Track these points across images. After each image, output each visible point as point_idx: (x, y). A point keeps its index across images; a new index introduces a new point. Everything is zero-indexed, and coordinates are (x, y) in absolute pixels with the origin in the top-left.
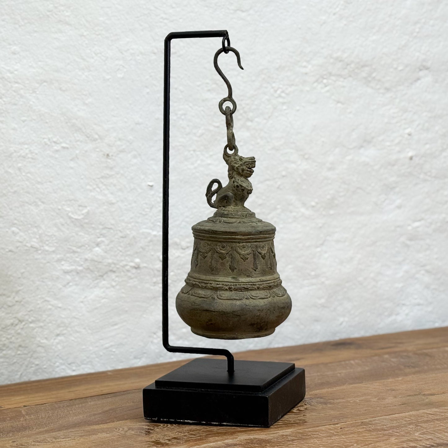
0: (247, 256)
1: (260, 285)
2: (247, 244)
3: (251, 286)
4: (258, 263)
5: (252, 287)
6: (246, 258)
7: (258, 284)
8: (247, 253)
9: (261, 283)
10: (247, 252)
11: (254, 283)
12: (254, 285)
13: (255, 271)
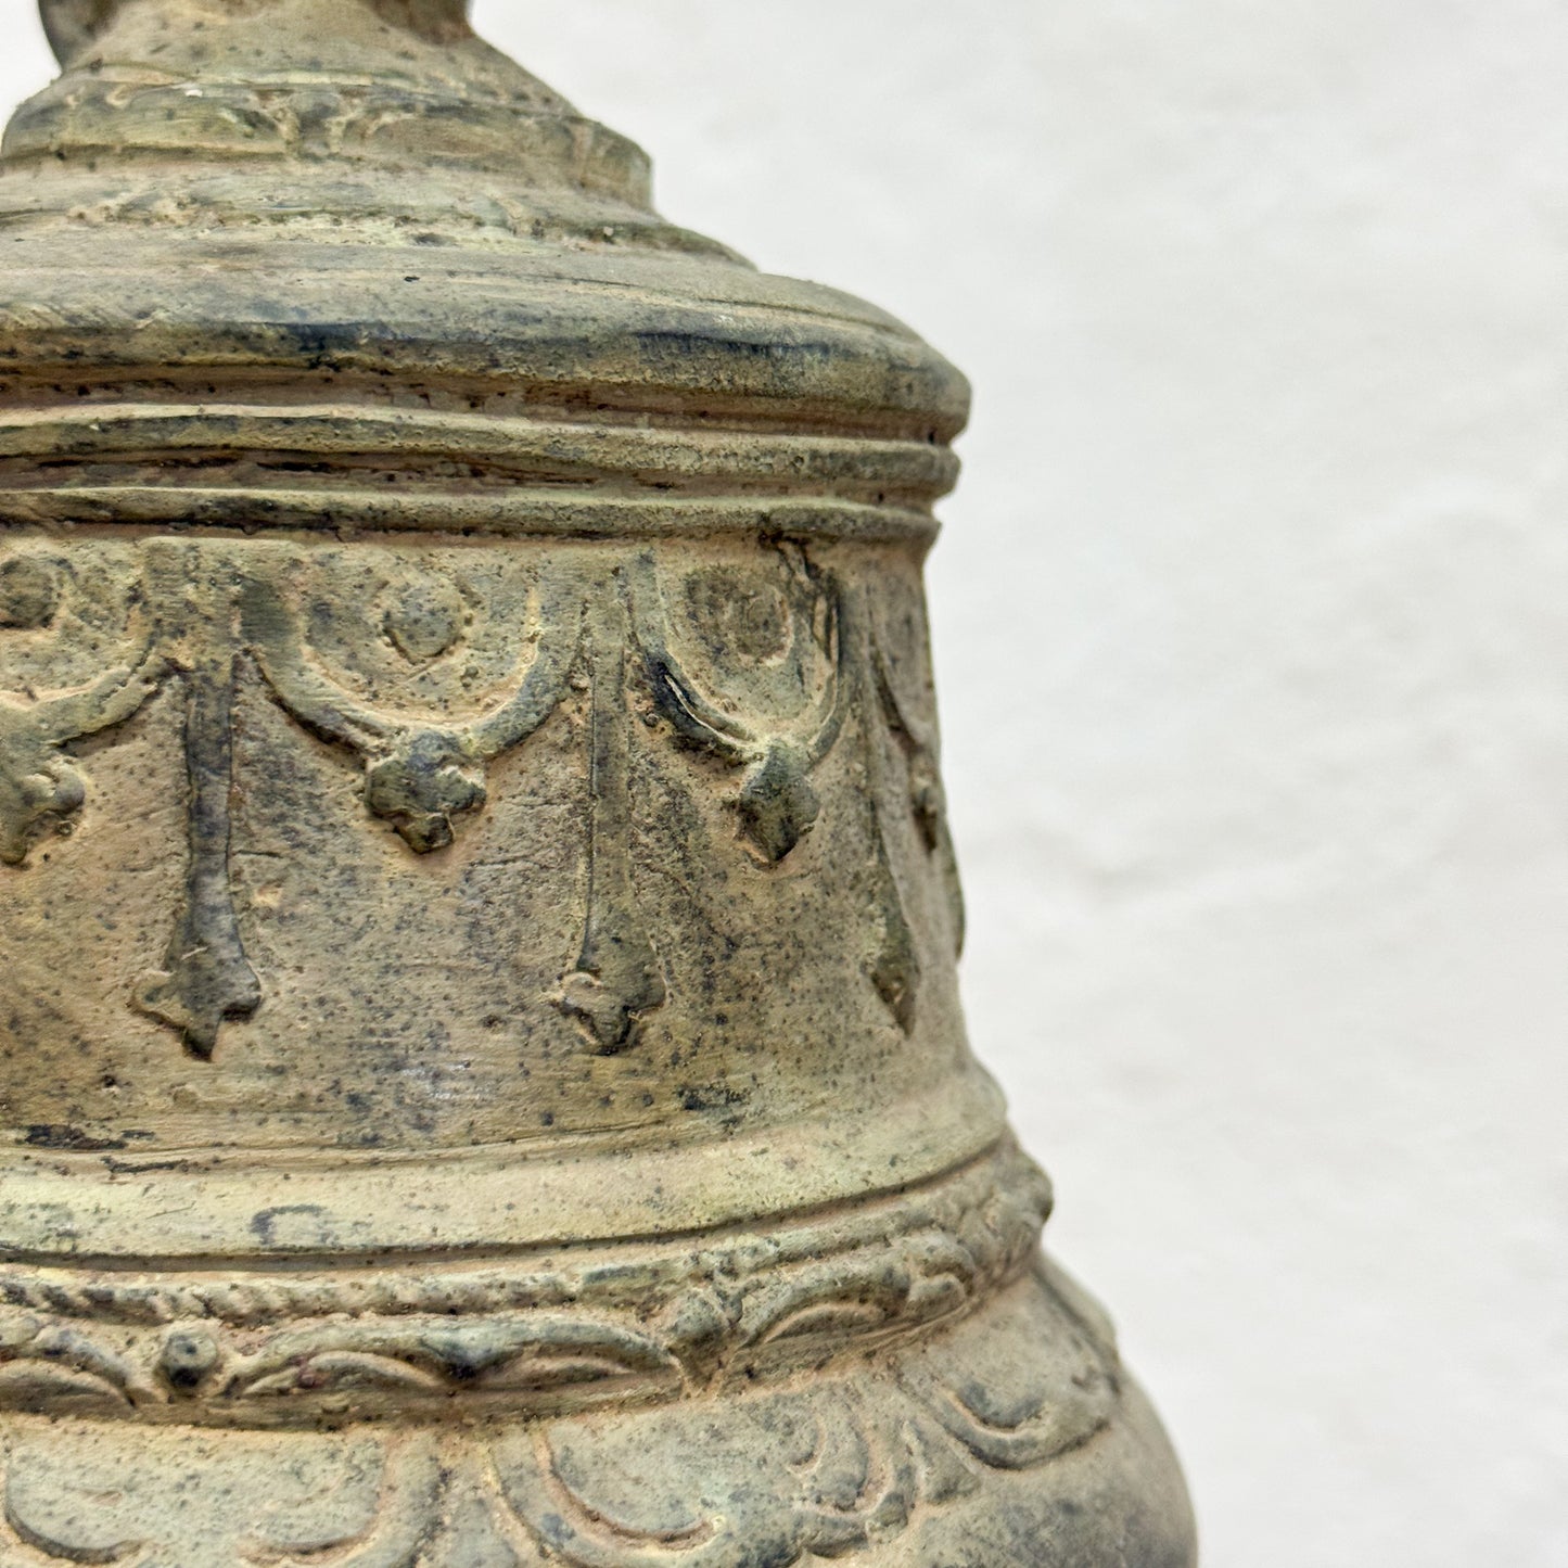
0: (60, 764)
1: (236, 1320)
2: (88, 552)
3: (49, 1335)
4: (278, 917)
5: (54, 1354)
6: (29, 798)
7: (209, 1308)
8: (67, 707)
9: (272, 1286)
10: (61, 695)
11: (123, 1286)
12: (102, 1307)
13: (199, 1049)
